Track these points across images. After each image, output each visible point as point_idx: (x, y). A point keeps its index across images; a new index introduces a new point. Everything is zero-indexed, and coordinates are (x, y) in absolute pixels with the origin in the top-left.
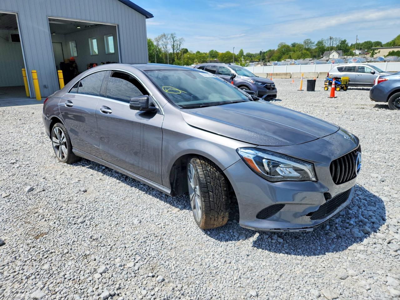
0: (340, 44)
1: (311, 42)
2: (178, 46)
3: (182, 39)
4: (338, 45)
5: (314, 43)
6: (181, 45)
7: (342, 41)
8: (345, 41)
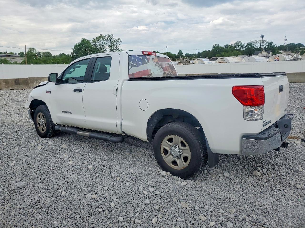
0: (267, 45)
1: (241, 44)
2: (115, 47)
3: (118, 40)
4: (265, 46)
5: (244, 45)
6: (118, 45)
7: (269, 43)
8: (271, 43)
